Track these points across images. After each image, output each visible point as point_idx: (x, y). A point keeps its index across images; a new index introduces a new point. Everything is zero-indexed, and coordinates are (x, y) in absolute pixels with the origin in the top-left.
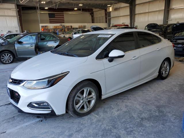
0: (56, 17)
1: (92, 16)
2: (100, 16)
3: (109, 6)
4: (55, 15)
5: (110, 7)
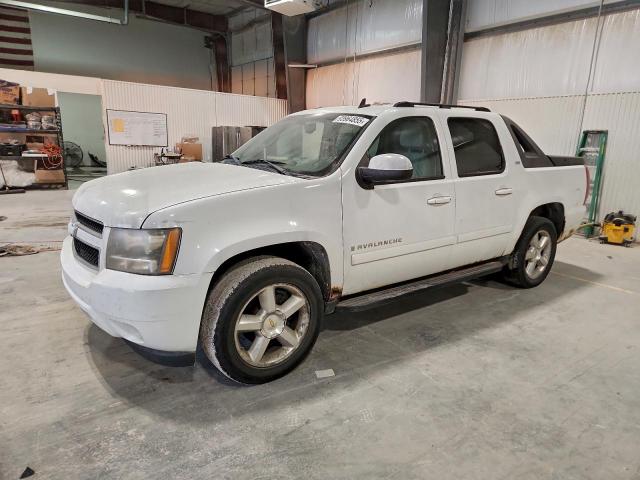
1: (221, 59)
2: (256, 58)
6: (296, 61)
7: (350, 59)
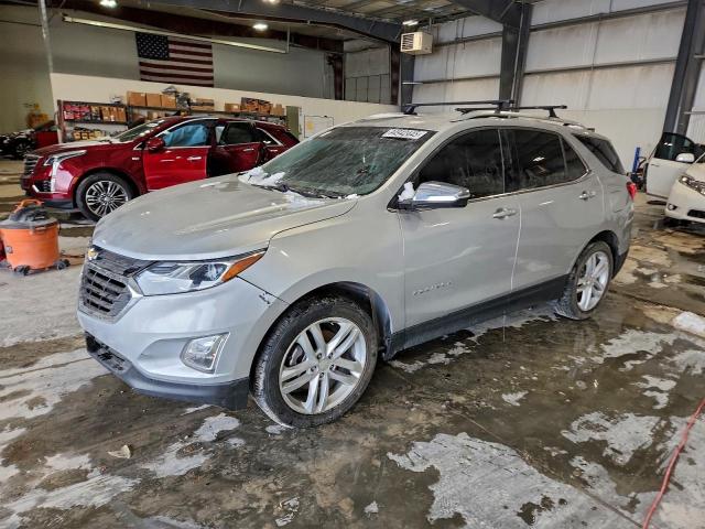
0: (172, 55)
1: (339, 73)
2: (369, 74)
3: (410, 23)
4: (171, 47)
5: (415, 29)
6: (407, 80)
7: (449, 81)
